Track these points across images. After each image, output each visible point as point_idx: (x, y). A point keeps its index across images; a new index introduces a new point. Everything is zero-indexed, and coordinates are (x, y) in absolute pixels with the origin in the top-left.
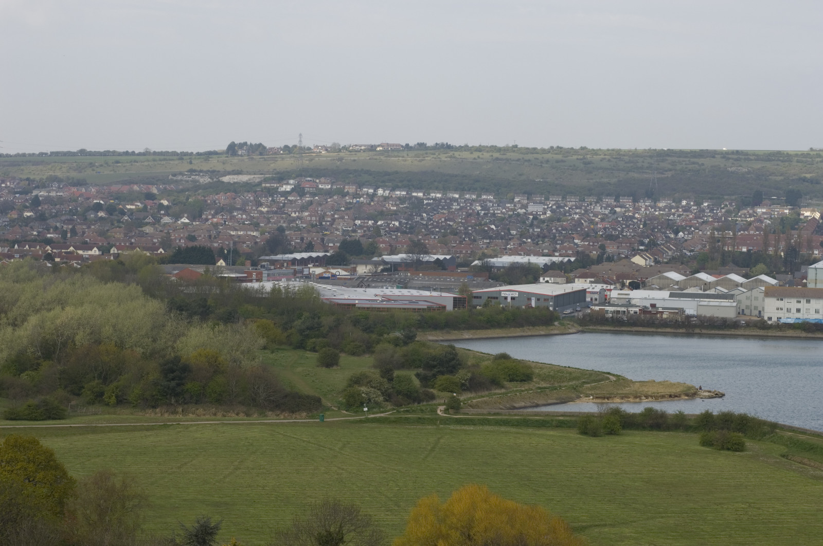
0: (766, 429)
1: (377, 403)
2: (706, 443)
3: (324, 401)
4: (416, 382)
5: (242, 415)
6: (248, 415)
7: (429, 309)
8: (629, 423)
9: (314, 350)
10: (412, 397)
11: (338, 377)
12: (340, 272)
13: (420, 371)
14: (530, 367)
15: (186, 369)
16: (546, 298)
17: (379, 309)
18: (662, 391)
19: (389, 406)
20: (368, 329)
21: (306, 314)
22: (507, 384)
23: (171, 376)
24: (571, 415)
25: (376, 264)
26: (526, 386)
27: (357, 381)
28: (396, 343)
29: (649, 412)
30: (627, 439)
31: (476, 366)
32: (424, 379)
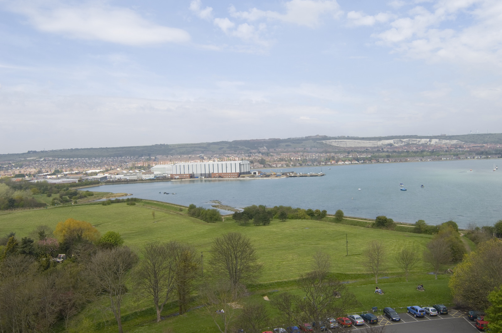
0: (140, 200)
1: (59, 204)
2: (128, 204)
3: (47, 204)
4: (68, 198)
5: (28, 209)
6: (29, 209)
7: (73, 183)
8: (112, 202)
9: (46, 194)
10: (67, 201)
11: (51, 199)
12: (54, 176)
13: (69, 196)
14: (93, 193)
15: (14, 201)
16: (98, 178)
17: (61, 184)
18: (120, 195)
19: (62, 204)
20: (58, 188)
21: (45, 186)
22: (88, 197)
23: (11, 202)
24: (101, 202)
25: (62, 175)
26: (92, 197)
27: (54, 199)
28: (65, 190)
29: (117, 199)
30: (112, 205)
31: (82, 193)
32: (70, 198)
